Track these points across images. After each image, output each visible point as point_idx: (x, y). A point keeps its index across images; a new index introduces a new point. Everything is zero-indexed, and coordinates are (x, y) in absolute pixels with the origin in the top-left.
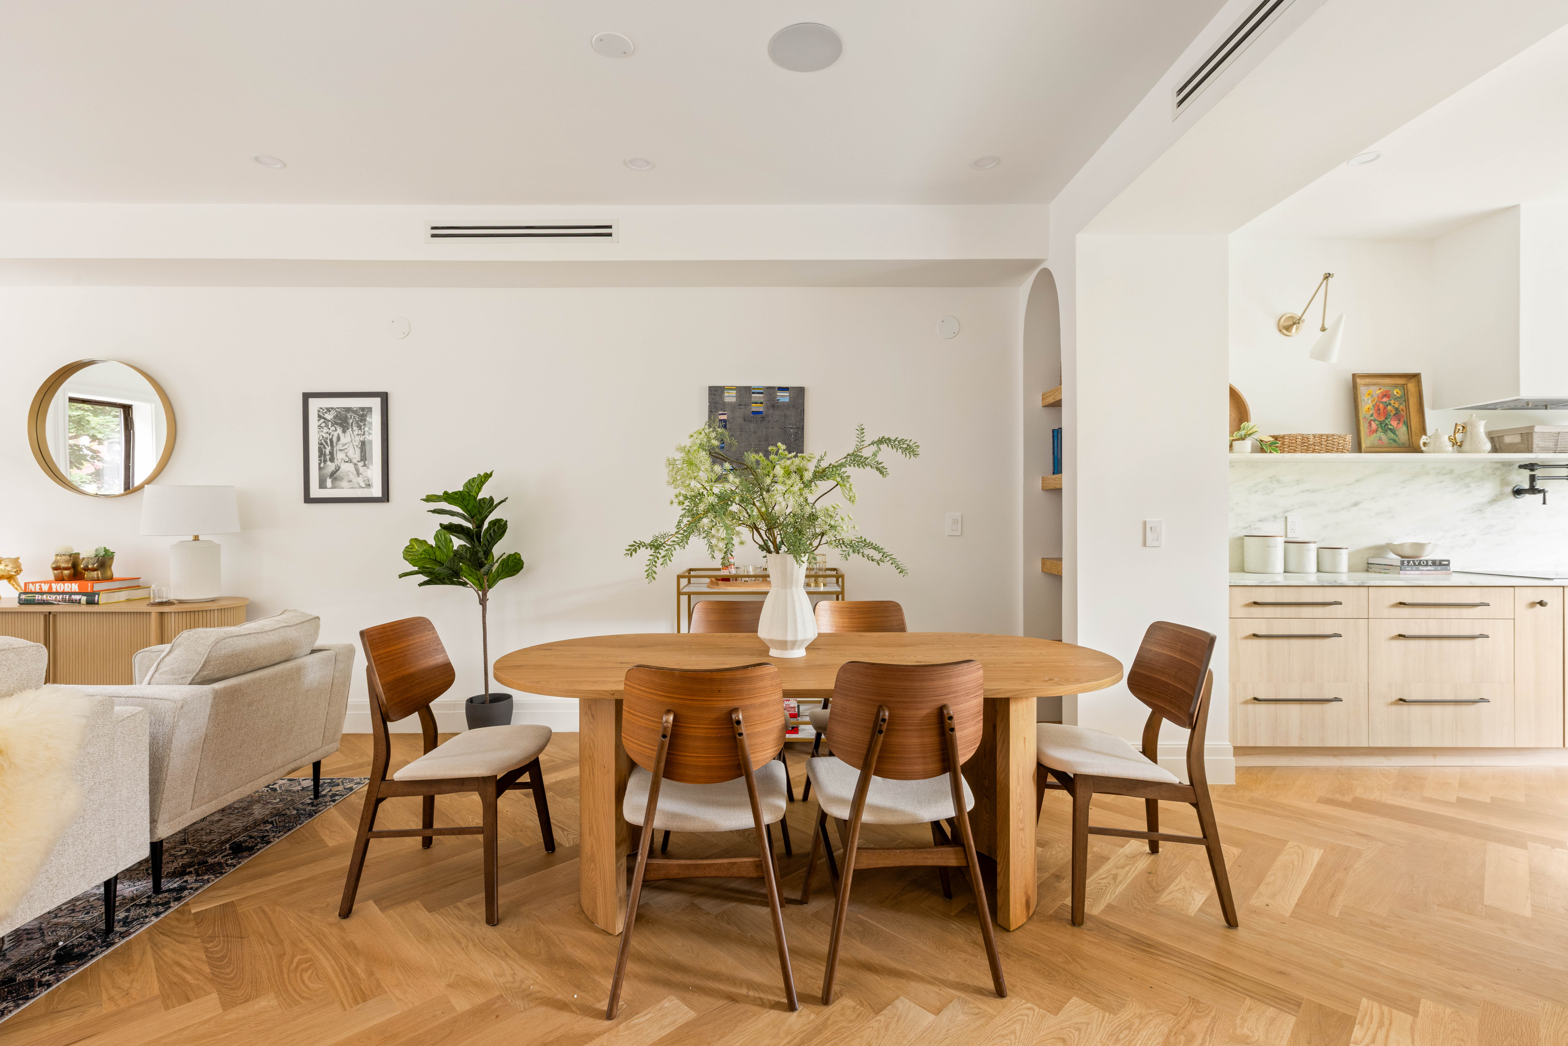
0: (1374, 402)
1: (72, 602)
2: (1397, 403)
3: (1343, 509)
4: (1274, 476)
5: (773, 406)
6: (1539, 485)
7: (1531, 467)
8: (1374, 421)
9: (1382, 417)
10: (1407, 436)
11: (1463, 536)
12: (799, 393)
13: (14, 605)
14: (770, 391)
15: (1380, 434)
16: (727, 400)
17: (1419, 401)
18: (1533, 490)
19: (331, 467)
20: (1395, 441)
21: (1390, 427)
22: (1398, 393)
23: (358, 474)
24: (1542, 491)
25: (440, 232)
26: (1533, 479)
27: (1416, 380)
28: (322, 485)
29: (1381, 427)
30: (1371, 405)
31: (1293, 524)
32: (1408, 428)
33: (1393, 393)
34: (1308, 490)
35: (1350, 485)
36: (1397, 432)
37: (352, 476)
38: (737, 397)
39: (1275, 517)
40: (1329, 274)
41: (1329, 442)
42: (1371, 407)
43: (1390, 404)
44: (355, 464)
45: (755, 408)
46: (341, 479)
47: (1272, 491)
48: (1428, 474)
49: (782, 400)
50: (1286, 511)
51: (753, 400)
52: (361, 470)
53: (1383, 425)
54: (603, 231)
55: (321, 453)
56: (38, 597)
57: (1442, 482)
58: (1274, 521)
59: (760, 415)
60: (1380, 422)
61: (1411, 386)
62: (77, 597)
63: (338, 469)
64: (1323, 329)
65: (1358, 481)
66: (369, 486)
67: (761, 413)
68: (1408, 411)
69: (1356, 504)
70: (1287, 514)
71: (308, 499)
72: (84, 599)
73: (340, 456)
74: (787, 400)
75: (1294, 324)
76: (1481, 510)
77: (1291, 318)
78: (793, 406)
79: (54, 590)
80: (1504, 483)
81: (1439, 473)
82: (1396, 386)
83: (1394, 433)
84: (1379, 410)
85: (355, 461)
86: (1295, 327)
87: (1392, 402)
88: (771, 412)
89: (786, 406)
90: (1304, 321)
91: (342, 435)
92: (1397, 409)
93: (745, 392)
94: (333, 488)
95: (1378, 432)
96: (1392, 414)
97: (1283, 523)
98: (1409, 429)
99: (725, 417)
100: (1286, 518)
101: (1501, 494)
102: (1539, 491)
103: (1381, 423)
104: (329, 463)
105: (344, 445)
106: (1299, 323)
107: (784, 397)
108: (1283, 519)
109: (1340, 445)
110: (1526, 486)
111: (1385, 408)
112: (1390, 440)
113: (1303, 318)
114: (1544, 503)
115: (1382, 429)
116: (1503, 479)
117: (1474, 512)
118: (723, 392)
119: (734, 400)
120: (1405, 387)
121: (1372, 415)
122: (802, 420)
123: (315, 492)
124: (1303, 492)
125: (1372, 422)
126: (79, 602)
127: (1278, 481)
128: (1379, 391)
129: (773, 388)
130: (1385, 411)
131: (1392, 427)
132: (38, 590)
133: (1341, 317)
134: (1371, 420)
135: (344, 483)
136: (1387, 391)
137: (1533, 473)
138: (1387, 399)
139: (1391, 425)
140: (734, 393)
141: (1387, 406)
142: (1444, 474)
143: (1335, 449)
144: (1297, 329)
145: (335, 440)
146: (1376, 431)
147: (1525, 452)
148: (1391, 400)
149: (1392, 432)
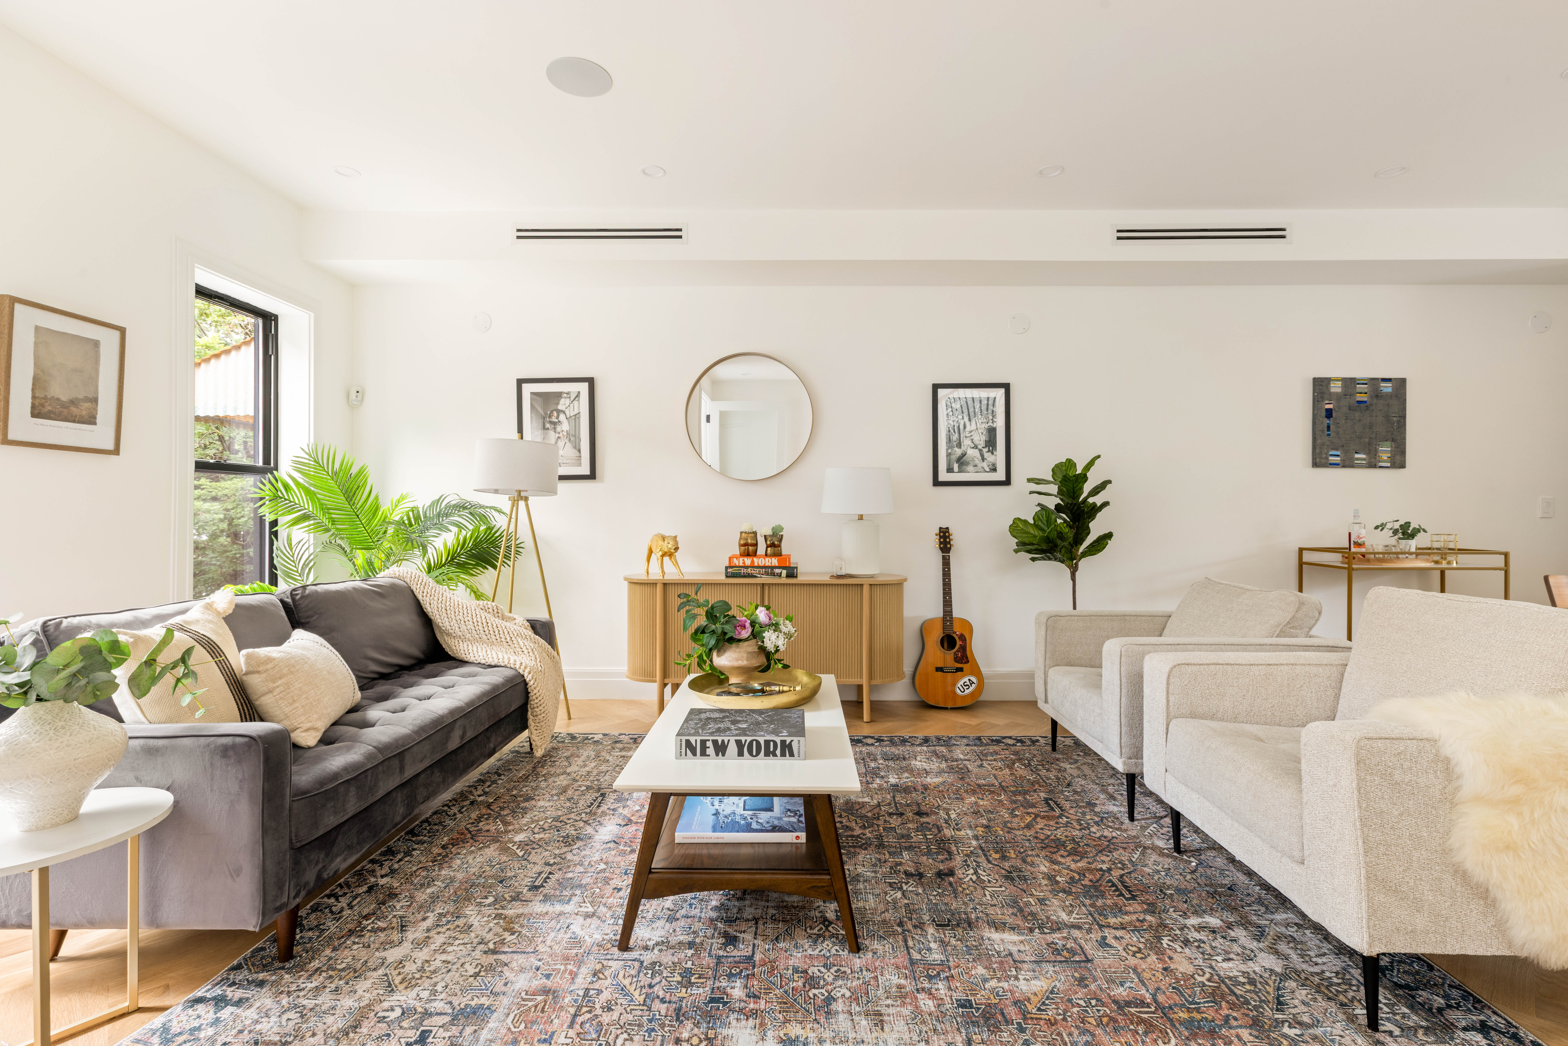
1: (773, 574)
5: (1377, 396)
12: (1401, 383)
13: (722, 578)
14: (1374, 382)
16: (1333, 390)
19: (958, 452)
23: (983, 459)
25: (1126, 235)
28: (950, 470)
37: (978, 461)
38: (1342, 387)
44: (980, 450)
45: (1360, 397)
46: (967, 464)
49: (1385, 390)
51: (1358, 390)
52: (986, 455)
54: (1276, 233)
55: (949, 440)
56: (743, 571)
59: (1364, 405)
62: (777, 571)
63: (964, 455)
66: (994, 470)
67: (1365, 402)
71: (937, 483)
72: (784, 572)
73: (966, 442)
74: (1390, 390)
78: (1396, 396)
79: (756, 564)
85: (980, 447)
88: (1375, 401)
89: (1389, 396)
91: (968, 423)
93: (1350, 383)
94: (960, 471)
99: (1331, 406)
104: (956, 449)
105: (971, 432)
107: (1387, 388)
118: (1329, 383)
119: (1339, 390)
122: (1404, 409)
123: (943, 476)
126: (780, 575)
129: (1377, 379)
132: (741, 564)
135: (970, 468)
140: (1339, 384)
145: (962, 427)
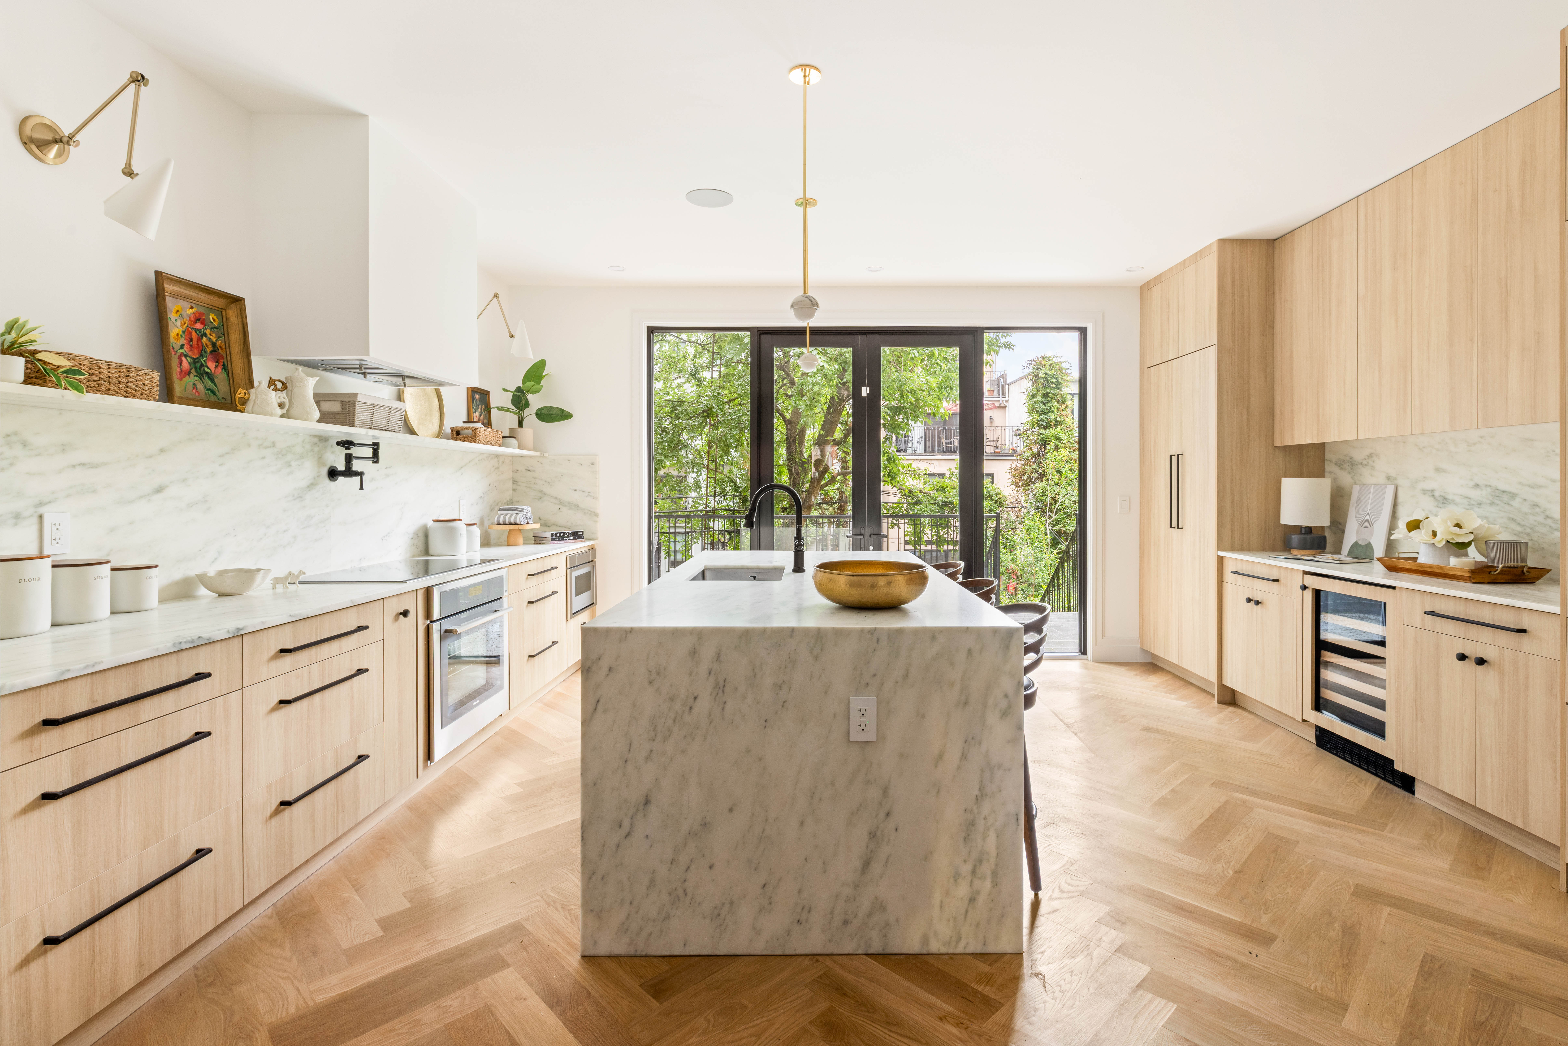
0: (185, 327)
2: (214, 335)
3: (141, 497)
4: (16, 434)
6: (356, 466)
7: (347, 444)
8: (186, 356)
9: (196, 352)
10: (228, 388)
11: (285, 531)
15: (193, 379)
17: (242, 339)
18: (349, 472)
20: (213, 392)
21: (206, 369)
22: (214, 320)
24: (361, 474)
26: (349, 458)
27: (238, 307)
29: (196, 368)
30: (181, 329)
31: (54, 528)
32: (228, 376)
33: (209, 319)
34: (84, 465)
35: (151, 457)
36: (215, 380)
39: (17, 516)
40: (143, 77)
41: (131, 380)
42: (181, 333)
43: (205, 335)
47: (11, 464)
48: (249, 445)
50: (41, 504)
53: (198, 365)
57: (264, 458)
58: (16, 524)
60: (194, 359)
61: (232, 314)
64: (129, 173)
65: (162, 451)
68: (228, 350)
69: (159, 490)
70: (42, 510)
75: (56, 141)
76: (301, 497)
77: (50, 128)
80: (320, 461)
81: (261, 445)
82: (212, 310)
83: (212, 381)
84: (191, 340)
86: (56, 147)
87: (208, 332)
90: (77, 144)
92: (214, 344)
95: (192, 375)
96: (208, 351)
97: (35, 528)
98: (231, 377)
100: (41, 517)
101: (318, 476)
102: (357, 474)
103: (195, 361)
106: (68, 143)
108: (35, 520)
109: (147, 388)
110: (341, 467)
111: (200, 339)
112: (208, 390)
113: (78, 137)
114: (361, 488)
115: (197, 372)
116: (320, 458)
117: (294, 500)
120: (224, 312)
121: (182, 347)
124: (74, 466)
125: (183, 358)
127: (25, 444)
128: (191, 311)
130: (200, 344)
131: (209, 371)
133: (167, 163)
134: (182, 354)
136: (201, 314)
137: (348, 452)
138: (202, 326)
139: (208, 368)
141: (202, 336)
142: (266, 447)
143: (138, 394)
144: (59, 155)
146: (189, 373)
147: (346, 425)
148: (206, 329)
149: (209, 378)
